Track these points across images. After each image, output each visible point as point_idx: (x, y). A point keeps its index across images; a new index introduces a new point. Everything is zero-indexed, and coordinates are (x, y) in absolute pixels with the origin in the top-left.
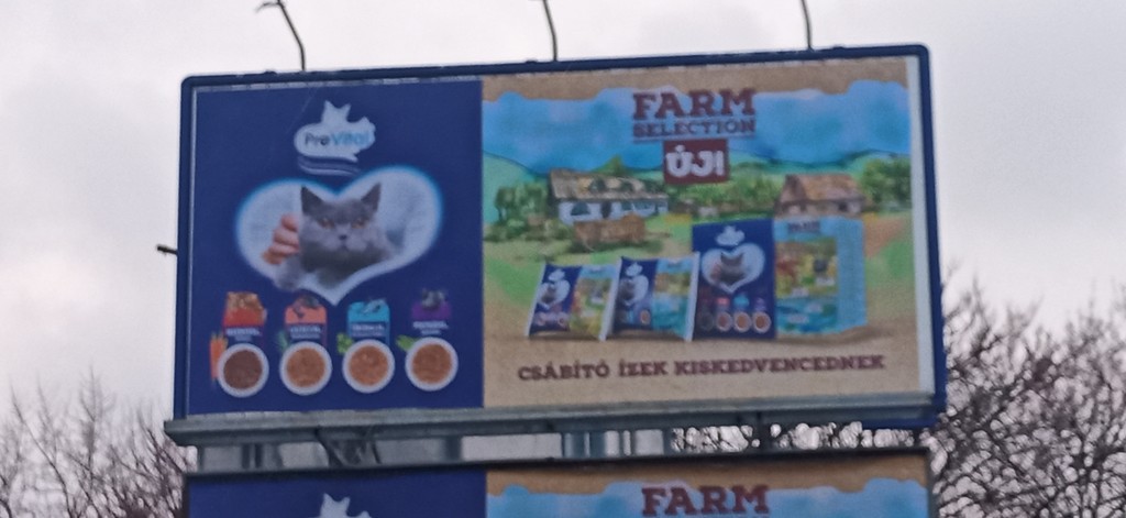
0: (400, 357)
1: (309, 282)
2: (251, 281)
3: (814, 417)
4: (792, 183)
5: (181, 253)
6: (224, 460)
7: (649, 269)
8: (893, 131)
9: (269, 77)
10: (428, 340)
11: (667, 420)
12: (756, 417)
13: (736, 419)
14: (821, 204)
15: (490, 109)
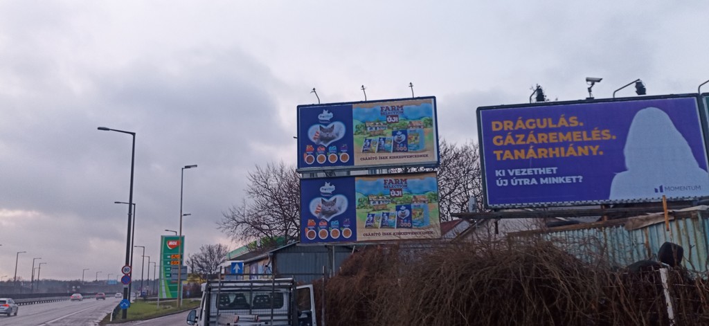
0: (339, 156)
1: (322, 143)
2: (311, 143)
3: (415, 166)
4: (410, 123)
5: (298, 138)
6: (307, 176)
7: (384, 139)
8: (429, 112)
9: (313, 105)
10: (344, 153)
11: (388, 167)
12: (405, 166)
13: (401, 167)
14: (416, 126)
15: (354, 110)
